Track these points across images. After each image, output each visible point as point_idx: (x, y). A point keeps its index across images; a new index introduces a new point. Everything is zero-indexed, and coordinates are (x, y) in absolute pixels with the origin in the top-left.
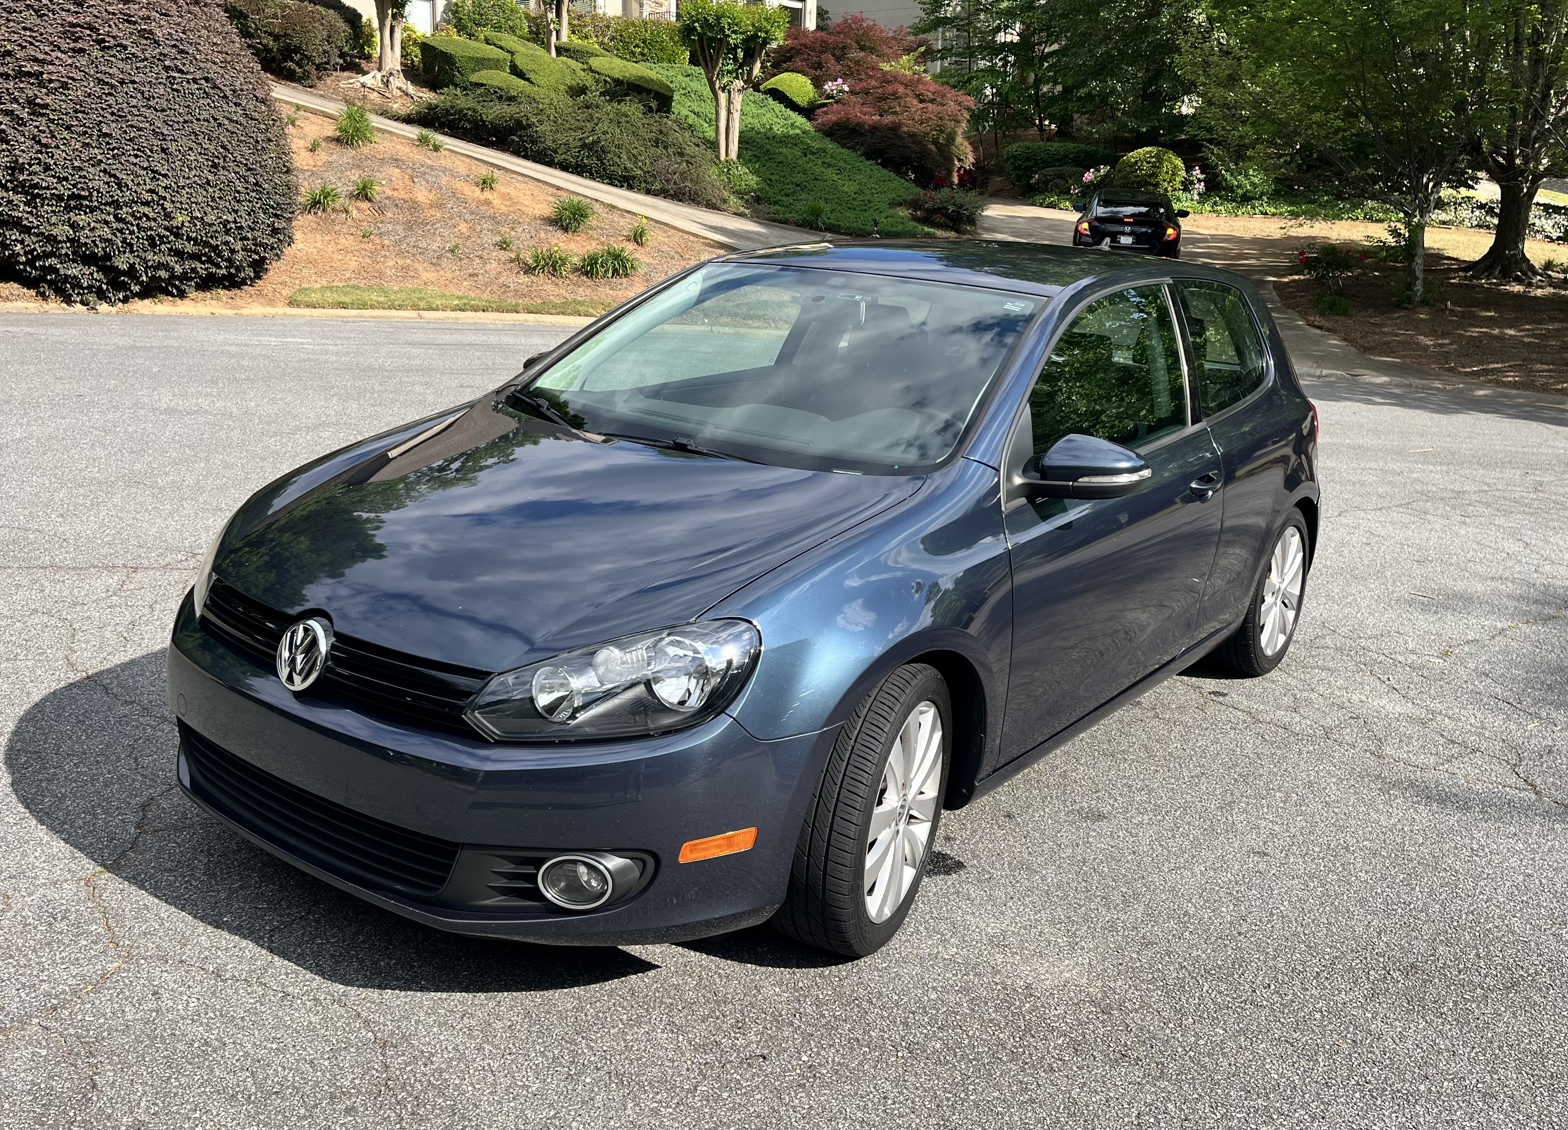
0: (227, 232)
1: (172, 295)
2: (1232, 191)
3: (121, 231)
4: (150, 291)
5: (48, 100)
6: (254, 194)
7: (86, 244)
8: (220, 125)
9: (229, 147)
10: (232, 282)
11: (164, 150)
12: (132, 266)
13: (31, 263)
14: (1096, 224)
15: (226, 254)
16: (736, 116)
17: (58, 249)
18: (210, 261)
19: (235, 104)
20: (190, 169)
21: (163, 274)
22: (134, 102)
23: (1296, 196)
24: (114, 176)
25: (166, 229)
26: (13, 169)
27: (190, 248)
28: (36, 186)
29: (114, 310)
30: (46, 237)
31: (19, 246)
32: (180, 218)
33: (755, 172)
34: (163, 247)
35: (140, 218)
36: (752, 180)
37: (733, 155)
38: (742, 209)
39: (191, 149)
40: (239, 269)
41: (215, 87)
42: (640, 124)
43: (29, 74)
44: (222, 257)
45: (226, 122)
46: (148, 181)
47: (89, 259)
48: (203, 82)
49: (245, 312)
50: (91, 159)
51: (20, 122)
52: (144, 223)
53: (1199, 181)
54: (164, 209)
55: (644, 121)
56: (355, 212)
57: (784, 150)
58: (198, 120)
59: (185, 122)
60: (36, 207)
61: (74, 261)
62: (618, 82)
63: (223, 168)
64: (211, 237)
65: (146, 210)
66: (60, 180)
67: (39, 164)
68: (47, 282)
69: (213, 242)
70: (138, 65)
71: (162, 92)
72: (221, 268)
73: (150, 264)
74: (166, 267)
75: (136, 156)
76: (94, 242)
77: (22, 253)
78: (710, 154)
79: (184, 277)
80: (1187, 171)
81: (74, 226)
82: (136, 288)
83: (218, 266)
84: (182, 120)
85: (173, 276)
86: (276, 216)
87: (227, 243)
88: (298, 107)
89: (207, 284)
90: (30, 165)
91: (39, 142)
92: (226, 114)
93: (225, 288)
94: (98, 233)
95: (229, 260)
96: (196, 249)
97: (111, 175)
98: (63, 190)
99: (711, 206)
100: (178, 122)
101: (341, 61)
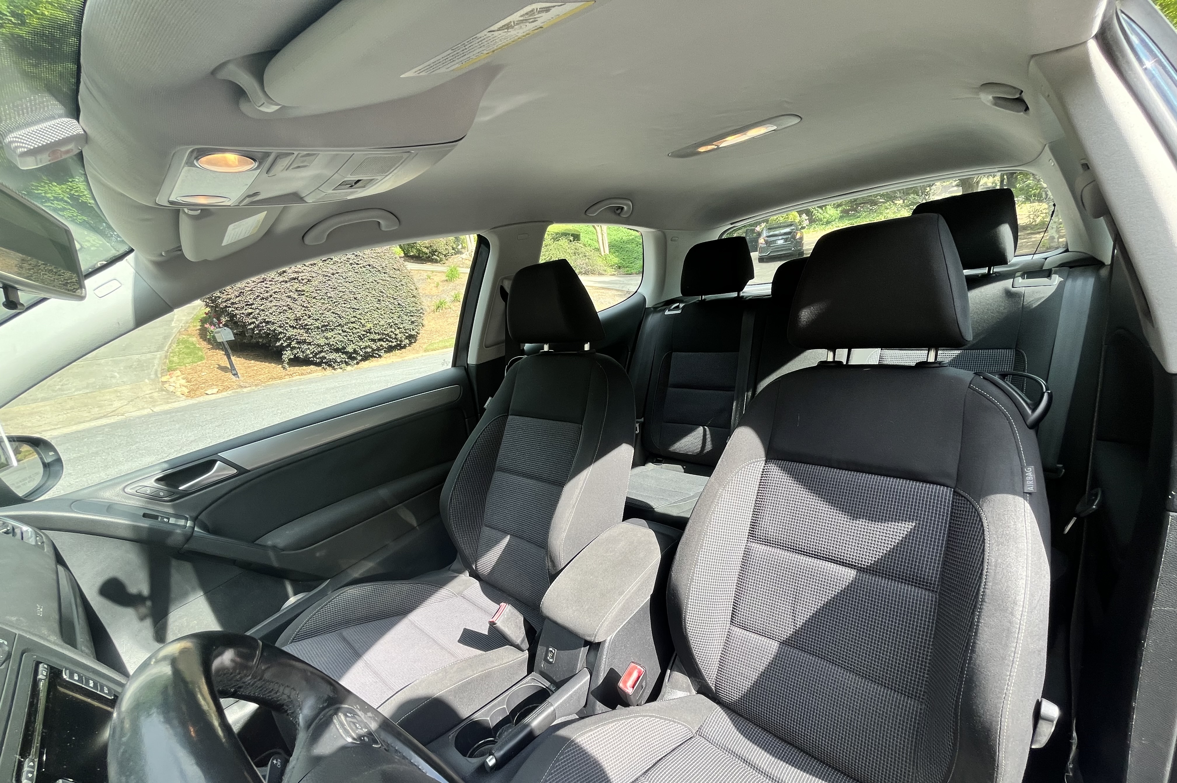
0: (391, 327)
1: (376, 357)
2: (821, 221)
3: (346, 336)
4: (366, 357)
5: (303, 288)
6: (399, 309)
7: (333, 344)
8: (378, 283)
9: (384, 291)
10: (400, 347)
11: (355, 298)
12: (355, 350)
13: (315, 356)
14: (766, 239)
15: (393, 336)
16: (605, 235)
17: (323, 349)
18: (387, 340)
19: (384, 273)
20: (369, 304)
21: (369, 350)
22: (339, 281)
23: (851, 216)
24: (337, 314)
25: (364, 331)
26: (297, 320)
27: (377, 337)
28: (306, 325)
29: (353, 369)
30: (317, 345)
31: (308, 351)
32: (369, 326)
33: (617, 256)
34: (365, 339)
35: (352, 329)
36: (616, 260)
37: (607, 251)
38: (613, 273)
39: (367, 295)
40: (401, 341)
41: (373, 268)
42: (567, 248)
43: (294, 279)
44: (392, 338)
45: (381, 281)
46: (351, 313)
47: (337, 350)
48: (368, 266)
49: (406, 358)
50: (326, 309)
51: (295, 300)
52: (355, 331)
53: (806, 220)
54: (361, 323)
55: (569, 246)
56: (453, 307)
57: (628, 246)
58: (368, 283)
59: (363, 285)
60: (310, 334)
61: (331, 352)
62: (557, 234)
63: (383, 301)
64: (385, 330)
65: (354, 325)
66: (316, 320)
67: (306, 315)
68: (324, 363)
69: (386, 333)
70: (339, 265)
71: (350, 274)
72: (393, 342)
73: (362, 347)
74: (369, 347)
75: (345, 304)
76: (336, 343)
77: (309, 353)
78: (597, 253)
79: (378, 349)
80: (800, 217)
81: (327, 338)
82: (359, 358)
83: (392, 342)
84: (361, 284)
85: (373, 350)
86: (412, 316)
87: (392, 332)
88: (433, 272)
89: (390, 349)
90: (303, 317)
91: (303, 306)
92: (380, 278)
93: (398, 350)
94: (336, 339)
95: (395, 338)
96: (379, 337)
97: (336, 314)
98: (317, 324)
99: (600, 274)
100: (360, 286)
101: (454, 251)
